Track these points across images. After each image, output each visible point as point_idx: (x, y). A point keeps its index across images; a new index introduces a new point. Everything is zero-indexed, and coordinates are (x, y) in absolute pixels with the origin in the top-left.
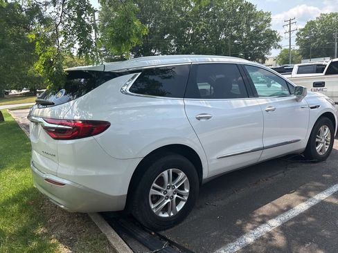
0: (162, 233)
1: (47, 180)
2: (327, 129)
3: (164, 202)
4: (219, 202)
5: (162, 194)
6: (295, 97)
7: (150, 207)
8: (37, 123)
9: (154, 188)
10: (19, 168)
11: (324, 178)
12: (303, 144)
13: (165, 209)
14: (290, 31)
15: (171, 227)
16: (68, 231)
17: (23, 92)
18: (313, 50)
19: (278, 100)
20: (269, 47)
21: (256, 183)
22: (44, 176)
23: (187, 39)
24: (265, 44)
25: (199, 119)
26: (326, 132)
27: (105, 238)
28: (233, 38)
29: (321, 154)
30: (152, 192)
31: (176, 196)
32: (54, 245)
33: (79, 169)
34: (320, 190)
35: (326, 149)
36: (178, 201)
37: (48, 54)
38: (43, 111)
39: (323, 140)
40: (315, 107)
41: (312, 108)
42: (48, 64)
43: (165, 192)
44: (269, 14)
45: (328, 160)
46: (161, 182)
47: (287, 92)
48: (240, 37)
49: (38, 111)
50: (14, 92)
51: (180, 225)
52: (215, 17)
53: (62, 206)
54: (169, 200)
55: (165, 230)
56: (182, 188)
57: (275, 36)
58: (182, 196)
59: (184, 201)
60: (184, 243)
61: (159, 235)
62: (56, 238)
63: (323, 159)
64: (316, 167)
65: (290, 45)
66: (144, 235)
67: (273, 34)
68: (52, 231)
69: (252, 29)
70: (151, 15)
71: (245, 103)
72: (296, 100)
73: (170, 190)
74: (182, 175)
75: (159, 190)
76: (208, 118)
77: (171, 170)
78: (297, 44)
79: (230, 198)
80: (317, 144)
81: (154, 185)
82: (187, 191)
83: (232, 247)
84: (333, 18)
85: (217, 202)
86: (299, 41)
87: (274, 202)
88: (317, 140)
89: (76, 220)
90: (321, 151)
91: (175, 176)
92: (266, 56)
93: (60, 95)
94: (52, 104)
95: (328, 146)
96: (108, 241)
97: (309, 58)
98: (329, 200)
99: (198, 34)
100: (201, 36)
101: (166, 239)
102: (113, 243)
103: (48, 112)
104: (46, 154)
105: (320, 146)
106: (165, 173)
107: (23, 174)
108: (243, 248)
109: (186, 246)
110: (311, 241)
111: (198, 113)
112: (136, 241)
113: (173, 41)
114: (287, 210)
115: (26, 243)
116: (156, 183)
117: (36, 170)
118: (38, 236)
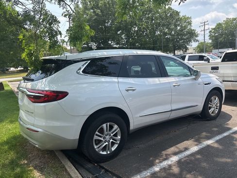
0: (102, 165)
1: (28, 128)
2: (217, 98)
3: (103, 144)
4: (141, 145)
5: (102, 139)
6: (194, 77)
7: (94, 147)
8: (23, 92)
9: (97, 135)
10: (12, 122)
11: (213, 131)
12: (200, 108)
13: (104, 149)
14: (204, 30)
15: (108, 161)
16: (40, 162)
17: (19, 69)
18: (221, 43)
19: (183, 78)
20: (190, 41)
21: (168, 134)
22: (26, 126)
23: (133, 34)
24: (187, 39)
25: (127, 90)
26: (216, 101)
27: (64, 167)
28: (165, 34)
29: (213, 115)
30: (96, 137)
31: (111, 140)
32: (31, 171)
33: (48, 121)
34: (208, 138)
35: (217, 112)
36: (113, 144)
37: (30, 48)
38: (26, 84)
39: (214, 106)
40: (208, 84)
41: (205, 84)
42: (30, 55)
43: (104, 138)
44: (190, 18)
45: (218, 119)
46: (101, 131)
47: (189, 74)
48: (170, 34)
49: (23, 84)
50: (12, 69)
51: (114, 159)
52: (152, 20)
53: (37, 146)
54: (107, 143)
55: (103, 162)
56: (116, 135)
57: (195, 33)
58: (116, 140)
59: (117, 144)
60: (115, 171)
61: (100, 166)
62: (33, 166)
63: (214, 118)
64: (208, 124)
65: (204, 40)
66: (90, 166)
67: (193, 32)
68: (30, 162)
69: (179, 28)
70: (109, 17)
71: (159, 81)
72: (195, 79)
73: (108, 137)
74: (116, 127)
75: (100, 137)
76: (134, 90)
77: (108, 123)
78: (210, 39)
79: (149, 143)
80: (210, 108)
81: (97, 133)
82: (119, 137)
83: (145, 174)
84: (234, 22)
85: (140, 146)
86: (211, 37)
87: (177, 146)
88: (209, 105)
89: (46, 156)
90: (212, 113)
91: (111, 127)
92: (188, 46)
93: (38, 74)
94: (33, 80)
95: (217, 110)
96: (66, 169)
97: (217, 49)
98: (212, 145)
99: (140, 31)
100: (143, 32)
101: (103, 168)
102: (68, 170)
103: (29, 85)
104: (27, 112)
105: (212, 109)
106: (104, 125)
107: (14, 126)
108: (152, 174)
109: (116, 172)
110: (195, 170)
111: (127, 87)
112: (84, 170)
113: (123, 35)
114: (184, 151)
115: (13, 169)
116: (98, 132)
117: (21, 122)
118: (21, 165)
